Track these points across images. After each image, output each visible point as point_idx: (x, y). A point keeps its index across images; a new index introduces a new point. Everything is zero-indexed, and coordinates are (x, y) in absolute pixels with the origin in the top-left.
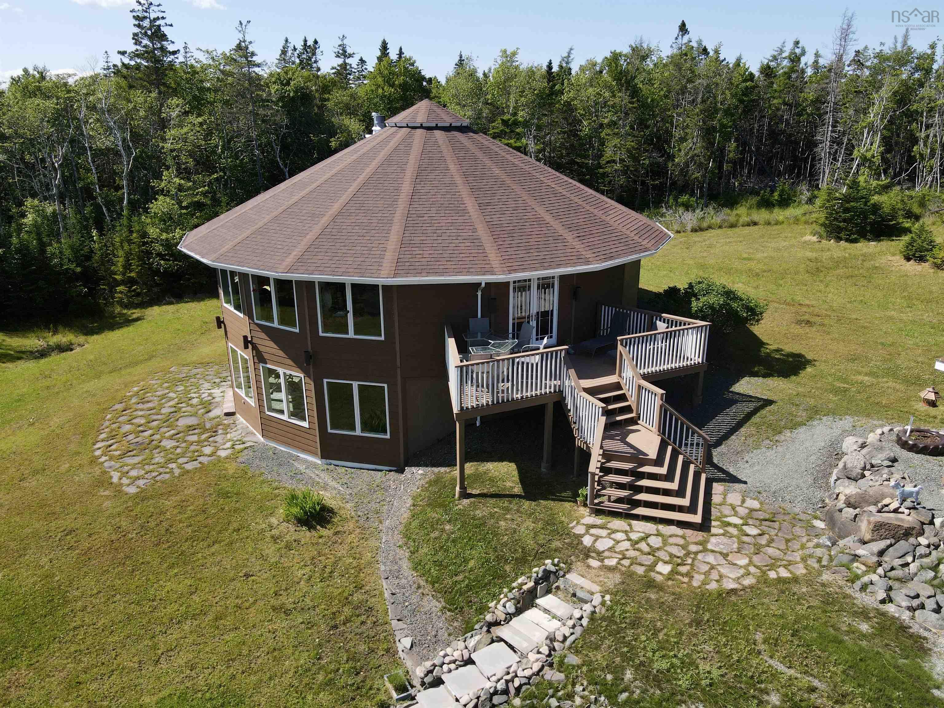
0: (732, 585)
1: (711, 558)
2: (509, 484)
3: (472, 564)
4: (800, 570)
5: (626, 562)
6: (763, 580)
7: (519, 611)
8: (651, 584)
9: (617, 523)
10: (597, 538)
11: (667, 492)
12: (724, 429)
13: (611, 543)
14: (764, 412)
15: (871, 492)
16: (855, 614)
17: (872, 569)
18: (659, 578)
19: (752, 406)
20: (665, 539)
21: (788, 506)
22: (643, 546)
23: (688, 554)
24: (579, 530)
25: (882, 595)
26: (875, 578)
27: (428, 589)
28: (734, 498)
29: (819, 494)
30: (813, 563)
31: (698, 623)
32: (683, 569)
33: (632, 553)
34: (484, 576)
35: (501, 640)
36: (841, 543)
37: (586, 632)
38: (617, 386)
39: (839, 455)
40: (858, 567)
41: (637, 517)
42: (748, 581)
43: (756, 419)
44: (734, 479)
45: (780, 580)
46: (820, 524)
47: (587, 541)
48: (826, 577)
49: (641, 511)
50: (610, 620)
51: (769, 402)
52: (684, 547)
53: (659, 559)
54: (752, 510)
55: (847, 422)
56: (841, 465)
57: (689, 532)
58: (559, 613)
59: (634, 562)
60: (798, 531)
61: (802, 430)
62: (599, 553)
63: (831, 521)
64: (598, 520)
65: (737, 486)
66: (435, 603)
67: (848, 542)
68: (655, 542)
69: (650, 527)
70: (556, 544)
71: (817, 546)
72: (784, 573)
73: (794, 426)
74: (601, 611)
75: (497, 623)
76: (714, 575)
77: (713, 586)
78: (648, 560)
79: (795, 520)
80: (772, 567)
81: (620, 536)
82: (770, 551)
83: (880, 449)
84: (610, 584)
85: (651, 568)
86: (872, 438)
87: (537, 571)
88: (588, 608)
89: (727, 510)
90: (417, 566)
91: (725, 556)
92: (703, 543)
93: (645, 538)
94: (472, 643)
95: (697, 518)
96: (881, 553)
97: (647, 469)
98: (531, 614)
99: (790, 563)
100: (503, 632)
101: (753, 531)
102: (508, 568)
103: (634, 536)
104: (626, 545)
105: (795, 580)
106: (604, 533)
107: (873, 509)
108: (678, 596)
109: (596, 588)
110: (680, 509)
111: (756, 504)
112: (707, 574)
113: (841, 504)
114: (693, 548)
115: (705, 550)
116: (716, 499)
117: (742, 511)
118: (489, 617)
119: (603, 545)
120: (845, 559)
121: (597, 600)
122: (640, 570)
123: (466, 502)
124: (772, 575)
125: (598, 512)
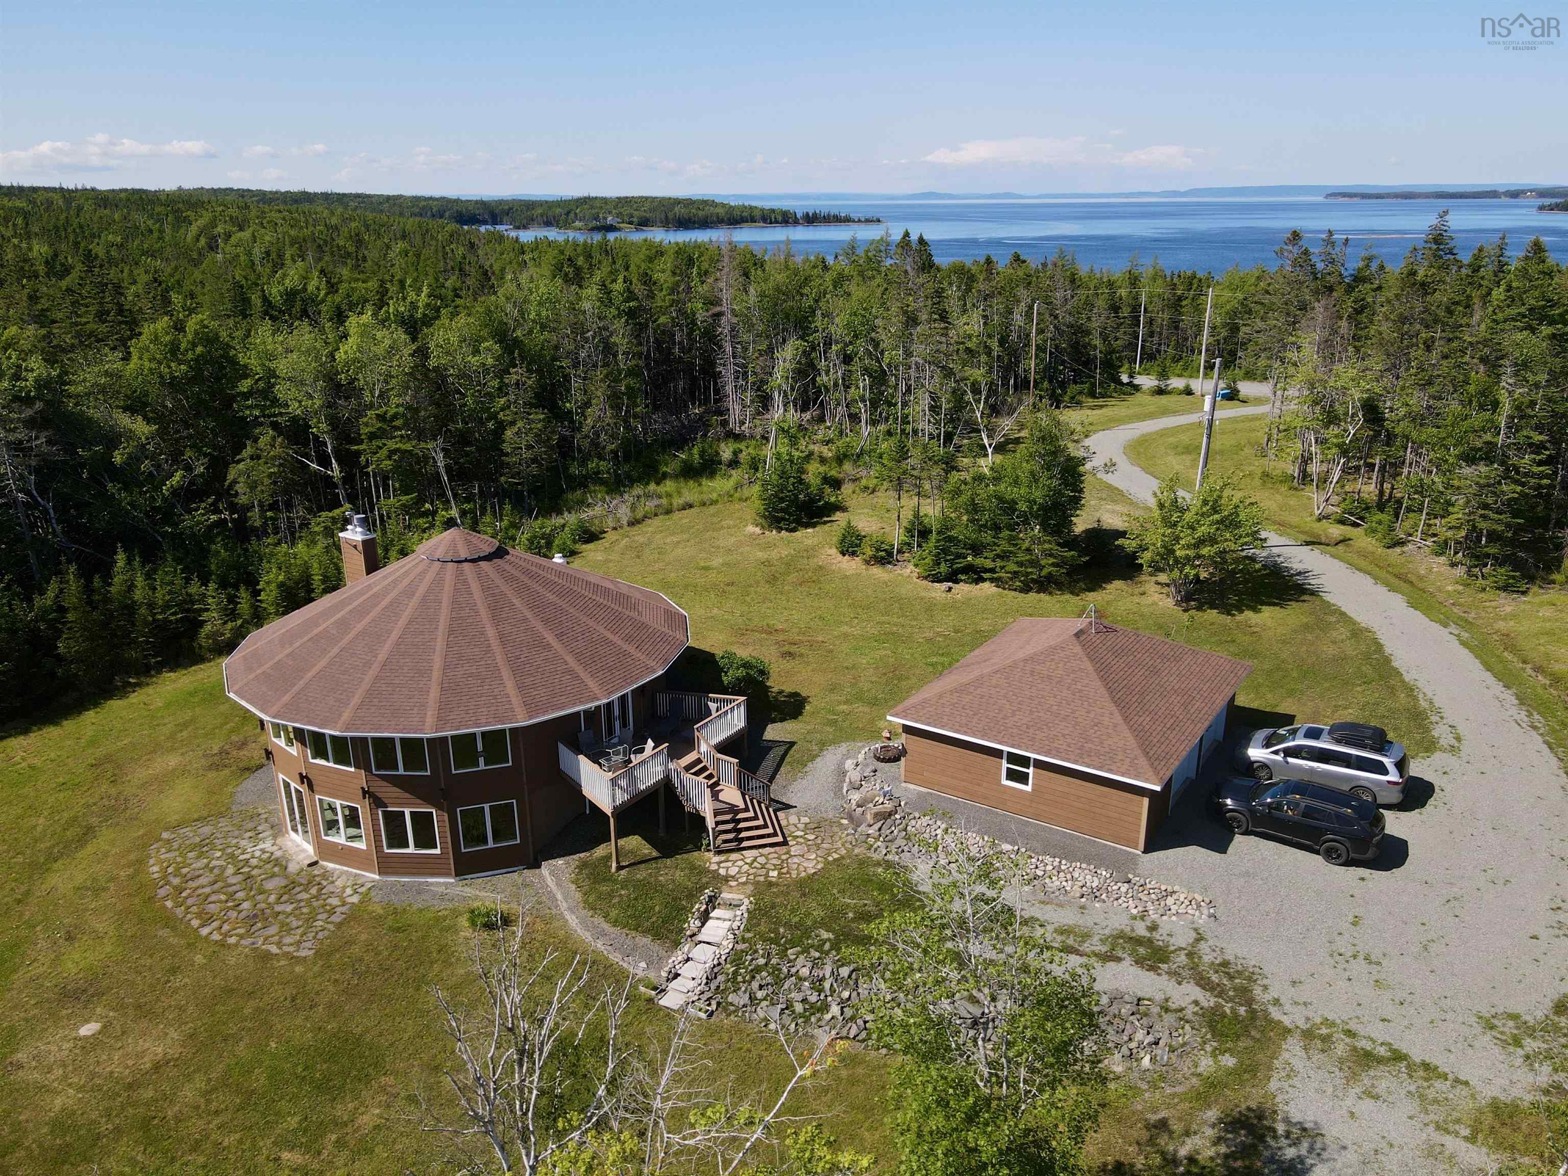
0: (813, 871)
1: (796, 860)
2: (646, 851)
3: (657, 908)
4: (843, 852)
5: (751, 877)
6: (827, 863)
7: (703, 924)
8: (770, 884)
9: (734, 856)
10: (728, 868)
11: (757, 828)
12: (770, 771)
13: (737, 869)
14: (791, 752)
15: (868, 795)
16: (875, 865)
17: (877, 839)
18: (774, 880)
19: (783, 748)
20: (766, 856)
21: (824, 815)
22: (755, 864)
23: (783, 861)
24: (714, 867)
25: (884, 852)
26: (879, 843)
27: (634, 933)
28: (793, 819)
29: (840, 802)
30: (848, 846)
31: (804, 895)
32: (784, 870)
33: (752, 871)
34: (671, 913)
35: (700, 942)
36: (859, 829)
37: (749, 919)
38: (699, 761)
39: (844, 773)
40: (871, 840)
41: (745, 849)
42: (820, 866)
43: (788, 759)
44: (788, 807)
45: (835, 860)
46: (845, 822)
47: (722, 872)
48: (857, 851)
49: (745, 844)
50: (760, 909)
51: (792, 744)
52: (779, 858)
53: (768, 870)
54: (806, 824)
55: (843, 748)
56: (847, 780)
57: (777, 848)
58: (727, 917)
59: (755, 875)
60: (835, 829)
61: (818, 760)
62: (733, 877)
63: (850, 818)
64: (723, 858)
65: (792, 810)
66: (645, 940)
67: (863, 828)
68: (762, 860)
69: (754, 853)
70: (704, 880)
71: (848, 835)
72: (836, 856)
73: (813, 758)
74: (752, 907)
75: (694, 935)
76: (802, 869)
77: (803, 874)
78: (764, 871)
79: (831, 824)
80: (829, 855)
81: (740, 863)
82: (824, 845)
83: (867, 765)
84: (749, 892)
85: (767, 875)
86: (861, 757)
87: (704, 898)
88: (743, 907)
89: (792, 829)
90: (615, 923)
91: (803, 856)
92: (788, 853)
93: (755, 860)
94: (686, 949)
95: (780, 839)
96: (880, 829)
97: (740, 816)
98: (710, 923)
99: (837, 849)
100: (700, 937)
101: (811, 837)
102: (684, 903)
103: (748, 861)
104: (746, 867)
105: (843, 857)
106: (730, 864)
107: (871, 805)
108: (788, 886)
109: (742, 897)
110: (769, 836)
111: (806, 820)
112: (797, 869)
113: (854, 807)
114: (784, 857)
115: (791, 856)
116: (783, 823)
117: (801, 826)
118: (688, 933)
119: (733, 871)
120: (863, 838)
121: (746, 901)
122: (762, 879)
123: (623, 872)
124: (830, 859)
125: (719, 853)
